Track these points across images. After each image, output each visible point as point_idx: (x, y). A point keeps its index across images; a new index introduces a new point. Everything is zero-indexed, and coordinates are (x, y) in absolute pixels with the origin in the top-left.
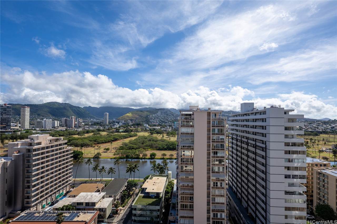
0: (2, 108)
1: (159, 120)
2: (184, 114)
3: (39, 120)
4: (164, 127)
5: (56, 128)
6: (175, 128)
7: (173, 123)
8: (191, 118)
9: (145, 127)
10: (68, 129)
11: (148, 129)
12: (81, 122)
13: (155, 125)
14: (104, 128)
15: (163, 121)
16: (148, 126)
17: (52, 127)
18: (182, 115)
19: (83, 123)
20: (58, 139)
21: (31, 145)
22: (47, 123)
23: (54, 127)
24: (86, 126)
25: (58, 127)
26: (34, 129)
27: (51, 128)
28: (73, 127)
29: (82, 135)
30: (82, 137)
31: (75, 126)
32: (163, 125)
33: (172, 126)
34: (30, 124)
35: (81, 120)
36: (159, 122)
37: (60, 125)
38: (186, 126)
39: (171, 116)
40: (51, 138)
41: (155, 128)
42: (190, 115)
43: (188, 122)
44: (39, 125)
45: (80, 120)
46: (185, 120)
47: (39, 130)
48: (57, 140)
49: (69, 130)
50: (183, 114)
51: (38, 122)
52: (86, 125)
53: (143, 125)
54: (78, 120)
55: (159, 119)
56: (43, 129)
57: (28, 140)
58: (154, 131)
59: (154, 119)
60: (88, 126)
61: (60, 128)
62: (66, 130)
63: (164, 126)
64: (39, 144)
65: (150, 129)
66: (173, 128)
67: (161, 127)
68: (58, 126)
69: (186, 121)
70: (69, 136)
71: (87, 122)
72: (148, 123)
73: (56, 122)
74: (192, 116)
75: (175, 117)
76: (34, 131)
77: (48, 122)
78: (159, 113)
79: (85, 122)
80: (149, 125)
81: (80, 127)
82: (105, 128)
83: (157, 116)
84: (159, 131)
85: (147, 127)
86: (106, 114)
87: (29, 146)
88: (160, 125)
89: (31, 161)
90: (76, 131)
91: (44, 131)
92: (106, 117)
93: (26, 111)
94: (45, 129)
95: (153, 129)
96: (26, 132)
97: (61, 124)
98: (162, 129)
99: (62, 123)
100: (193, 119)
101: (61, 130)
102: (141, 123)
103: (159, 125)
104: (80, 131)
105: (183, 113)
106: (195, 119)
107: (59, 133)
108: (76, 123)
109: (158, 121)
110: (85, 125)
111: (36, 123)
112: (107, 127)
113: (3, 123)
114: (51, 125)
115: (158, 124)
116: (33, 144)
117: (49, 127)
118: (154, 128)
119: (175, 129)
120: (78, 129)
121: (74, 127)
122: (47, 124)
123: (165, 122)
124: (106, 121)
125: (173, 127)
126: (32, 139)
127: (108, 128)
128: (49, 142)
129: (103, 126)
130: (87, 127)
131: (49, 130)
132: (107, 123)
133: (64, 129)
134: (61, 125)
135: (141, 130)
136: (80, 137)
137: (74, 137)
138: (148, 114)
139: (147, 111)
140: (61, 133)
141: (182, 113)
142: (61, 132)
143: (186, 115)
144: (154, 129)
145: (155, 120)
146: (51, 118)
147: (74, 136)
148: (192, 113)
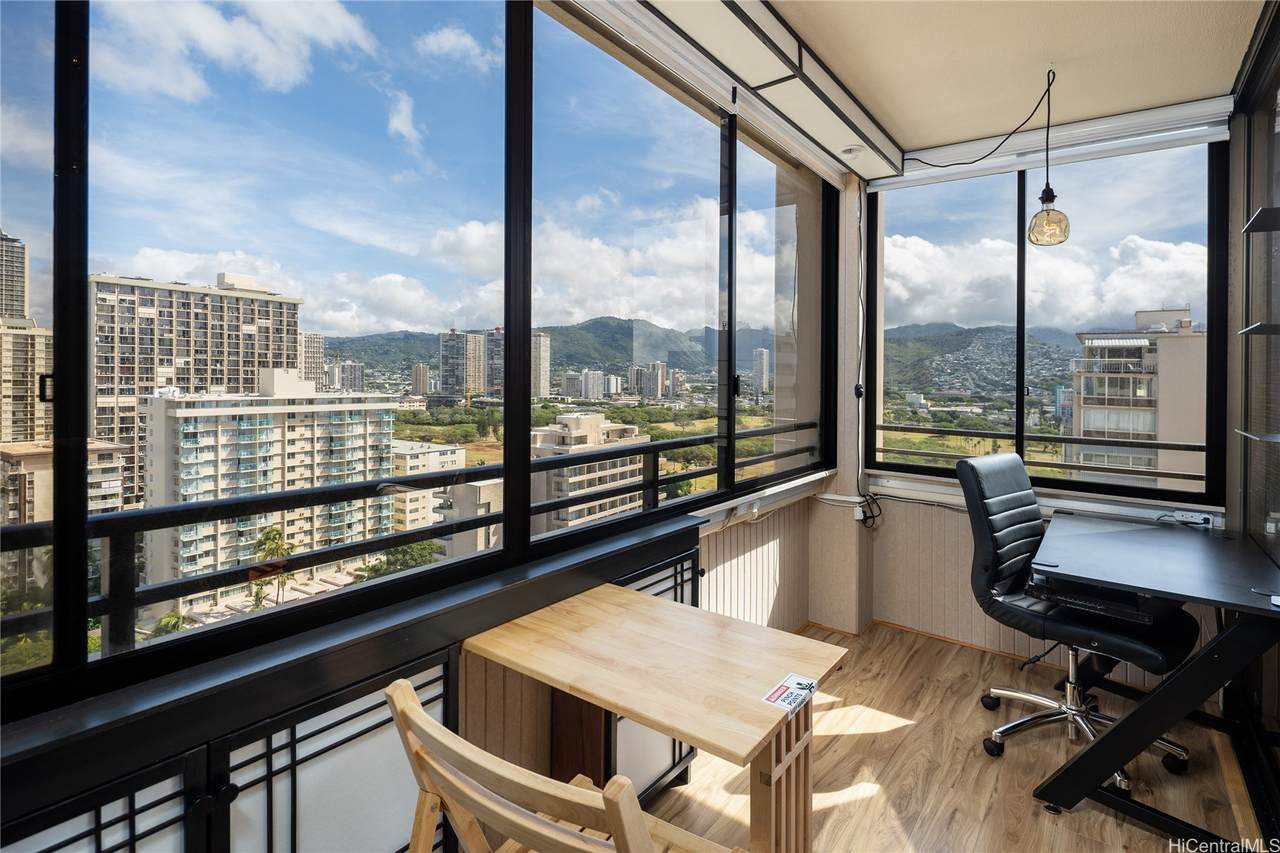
0: (492, 340)
1: (974, 376)
2: (1103, 349)
3: (573, 373)
4: (1000, 409)
5: (614, 397)
6: (1060, 414)
7: (1046, 393)
8: (1139, 365)
9: (910, 405)
10: (646, 401)
11: (924, 415)
12: (680, 379)
13: (957, 400)
14: (753, 403)
15: (995, 384)
16: (923, 401)
17: (605, 395)
18: (1092, 352)
19: (688, 385)
20: (625, 430)
21: (563, 441)
22: (591, 381)
23: (608, 395)
24: (695, 395)
25: (619, 394)
26: (560, 397)
27: (601, 397)
28: (659, 395)
29: (687, 425)
30: (687, 429)
31: (664, 393)
32: (999, 398)
33: (1043, 405)
34: (552, 385)
35: (682, 376)
36: (978, 386)
37: (623, 389)
38: (1111, 402)
39: (1034, 362)
40: (609, 425)
41: (958, 409)
42: (1136, 352)
43: (1123, 384)
44: (573, 386)
45: (677, 375)
46: (1107, 376)
47: (572, 403)
48: (623, 433)
49: (648, 404)
50: (1097, 348)
51: (571, 379)
52: (696, 390)
53: (903, 397)
54: (674, 373)
55: (976, 373)
56: (582, 399)
57: (556, 428)
58: (951, 422)
59: (950, 374)
60: (702, 396)
61: (625, 400)
62: (641, 405)
63: (999, 404)
64: (582, 440)
65: (934, 414)
66: (1048, 412)
67: (984, 408)
68: (619, 391)
69: (1113, 383)
70: (649, 425)
71: (698, 381)
72: (927, 389)
73: (613, 378)
74: (1147, 355)
75: (1057, 366)
76: (561, 406)
77: (593, 380)
78: (975, 349)
79: (693, 381)
80: (927, 397)
81: (678, 396)
82: (757, 403)
83: (966, 359)
84: (976, 421)
85: (921, 406)
86: (761, 354)
87: (559, 444)
88: (983, 399)
89: (564, 487)
90: (669, 409)
91: (585, 406)
92: (762, 364)
93: (542, 349)
94: (587, 400)
95: (944, 416)
96: (542, 407)
97: (625, 386)
98: (991, 418)
99: (627, 382)
100: (1153, 372)
101: (628, 406)
102: (896, 388)
103: (976, 399)
104: (680, 410)
105: (1097, 343)
106: (1159, 370)
107: (623, 414)
108: (667, 383)
109: (970, 384)
110: (693, 392)
111: (564, 382)
112: (763, 402)
113: (495, 382)
114: (601, 389)
115: (969, 393)
116: (568, 441)
117: (596, 394)
118: (953, 409)
119: (1055, 418)
120: (674, 402)
121: (662, 395)
122: (590, 386)
123: (1004, 385)
124: (761, 378)
125: (1046, 408)
126: (566, 426)
127: (766, 404)
128: (605, 437)
129: (751, 395)
130: (701, 399)
131: (597, 404)
132: (765, 386)
133: (634, 400)
134: (627, 389)
135: (892, 415)
136: (680, 429)
137: (664, 429)
138: (926, 351)
139: (919, 340)
140: (626, 415)
141: (1088, 343)
142: (627, 409)
143: (1115, 352)
144: (953, 415)
145: (957, 378)
146: (600, 368)
147: (664, 426)
148: (1145, 342)
